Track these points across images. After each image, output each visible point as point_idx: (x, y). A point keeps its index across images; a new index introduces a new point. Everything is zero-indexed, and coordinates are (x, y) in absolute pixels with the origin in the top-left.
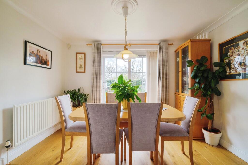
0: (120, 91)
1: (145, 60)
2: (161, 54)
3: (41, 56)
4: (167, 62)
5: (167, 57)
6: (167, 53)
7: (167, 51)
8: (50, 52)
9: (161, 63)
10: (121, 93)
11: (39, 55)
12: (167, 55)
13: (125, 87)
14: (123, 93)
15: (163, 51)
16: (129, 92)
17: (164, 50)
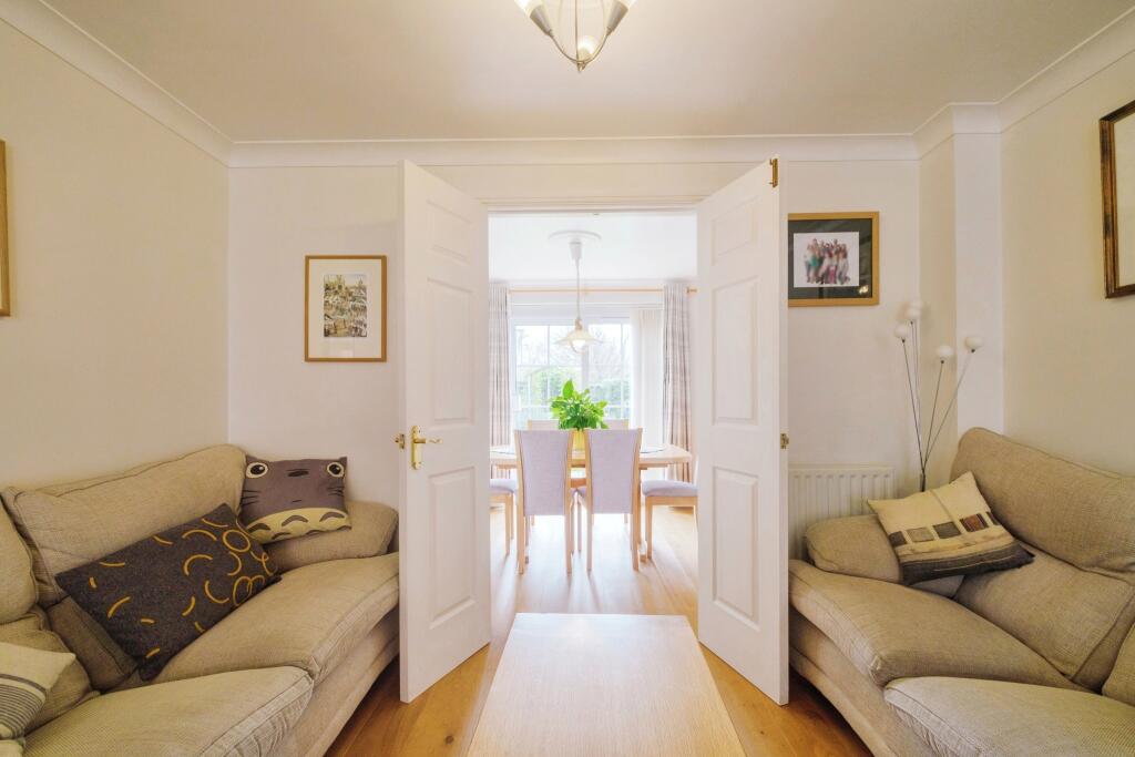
0: (568, 413)
1: (628, 328)
2: (670, 317)
4: (686, 338)
5: (685, 324)
6: (685, 315)
7: (685, 310)
9: (670, 341)
10: (569, 418)
12: (685, 319)
13: (577, 406)
14: (573, 418)
15: (674, 310)
16: (587, 414)
17: (678, 307)
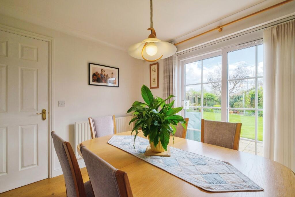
3: (106, 75)
8: (117, 69)
11: (103, 74)
